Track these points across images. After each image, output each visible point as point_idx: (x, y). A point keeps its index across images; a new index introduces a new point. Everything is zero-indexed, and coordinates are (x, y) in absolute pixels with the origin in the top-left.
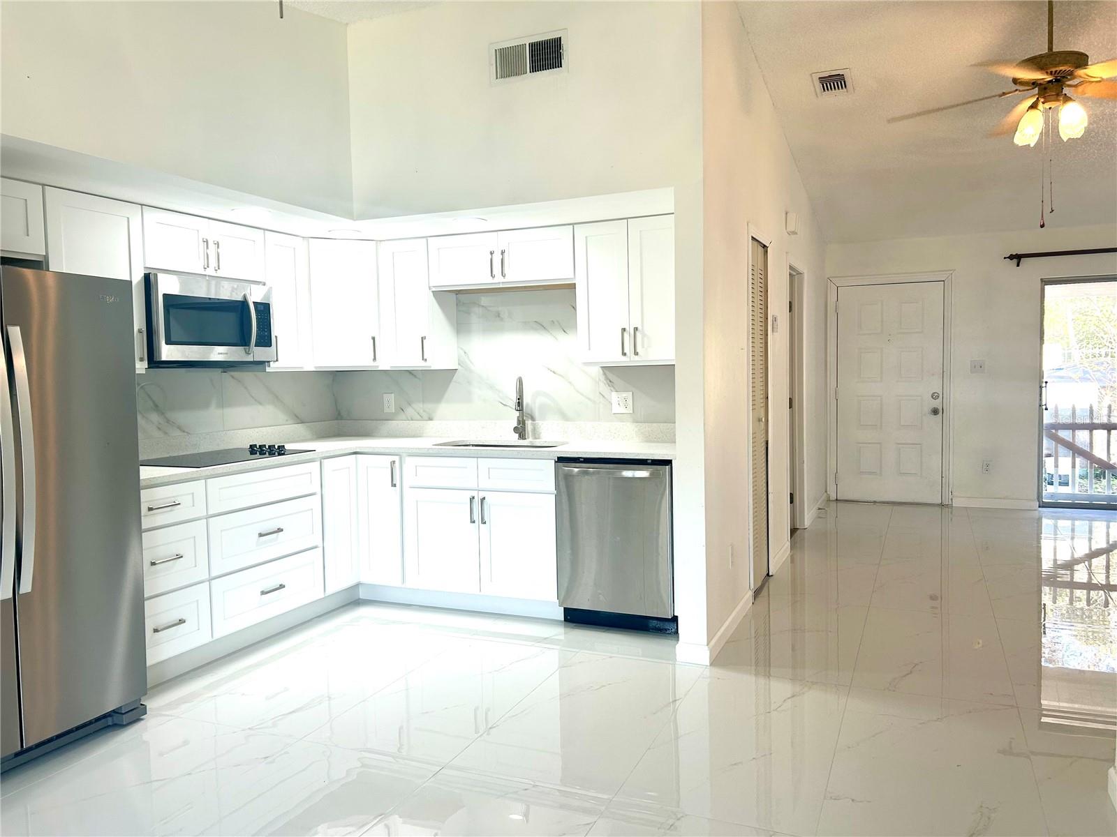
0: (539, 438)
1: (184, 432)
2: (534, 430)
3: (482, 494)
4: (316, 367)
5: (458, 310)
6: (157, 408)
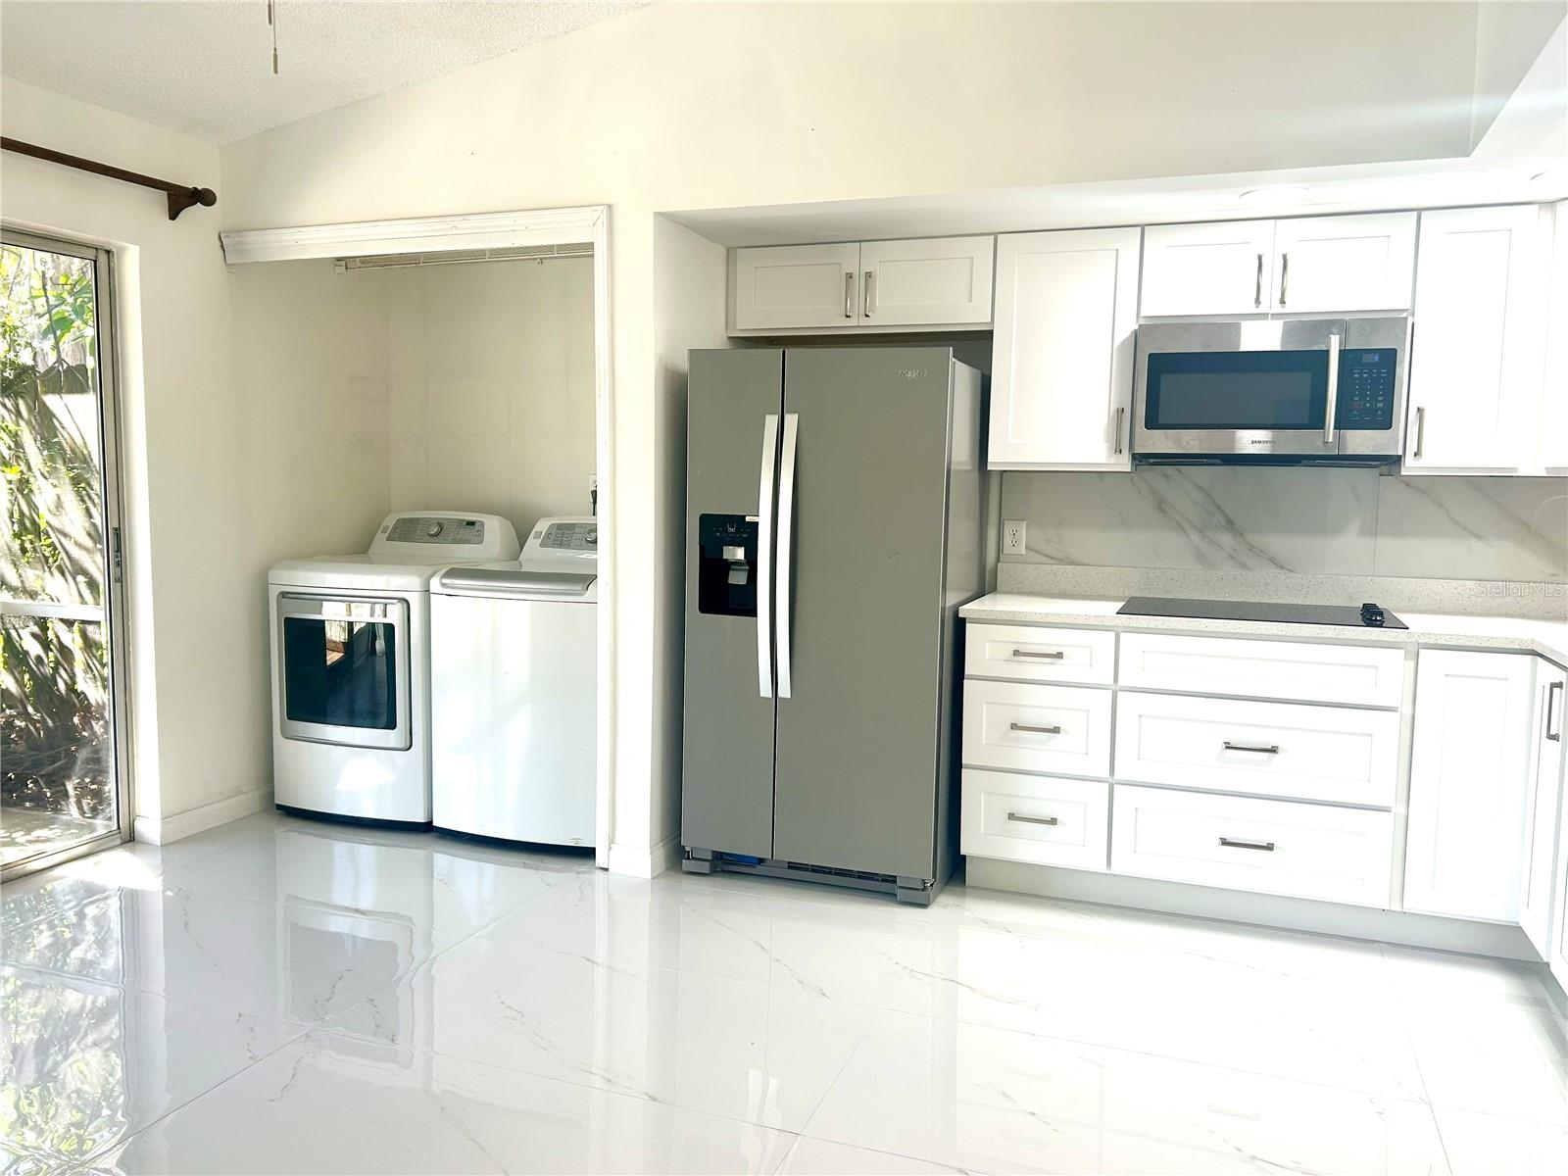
1: (1281, 567)
4: (1548, 469)
6: (1230, 525)
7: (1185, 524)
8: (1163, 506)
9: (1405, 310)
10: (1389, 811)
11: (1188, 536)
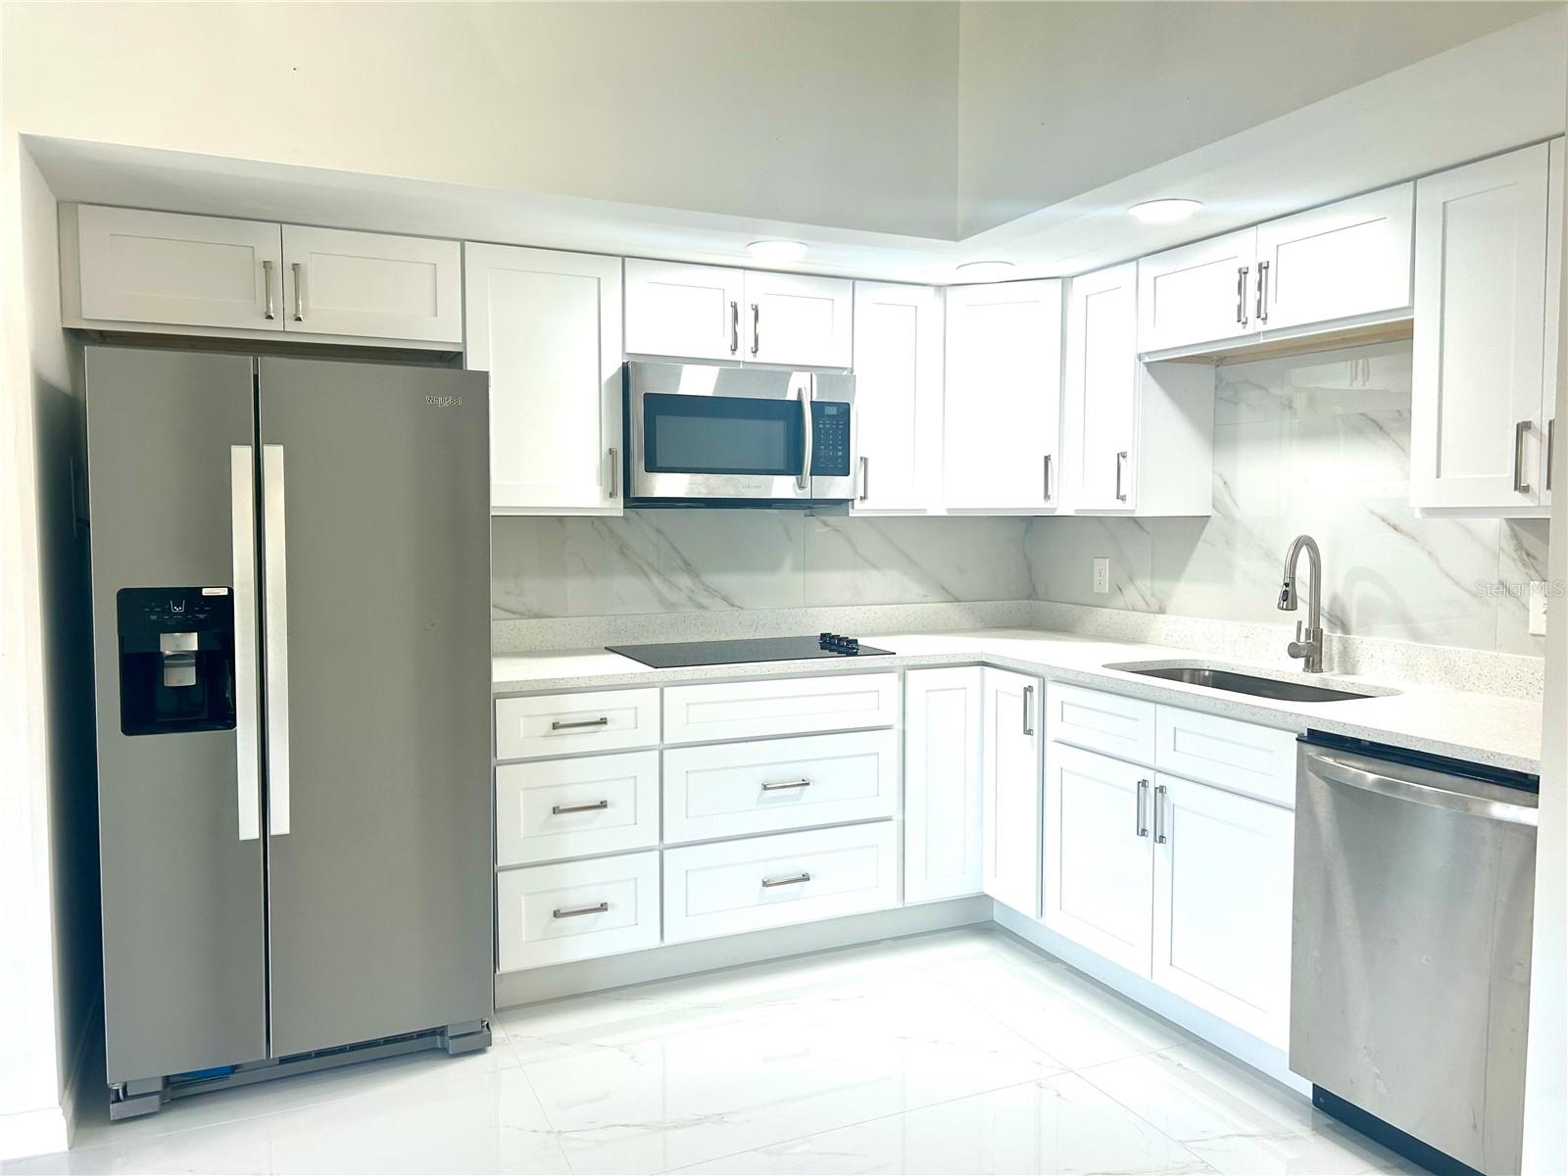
0: (1353, 674)
1: (733, 605)
2: (1345, 653)
3: (1161, 780)
4: (948, 510)
5: (1217, 398)
6: (688, 567)
7: (646, 567)
8: (625, 549)
9: (846, 369)
10: (890, 820)
11: (649, 579)
